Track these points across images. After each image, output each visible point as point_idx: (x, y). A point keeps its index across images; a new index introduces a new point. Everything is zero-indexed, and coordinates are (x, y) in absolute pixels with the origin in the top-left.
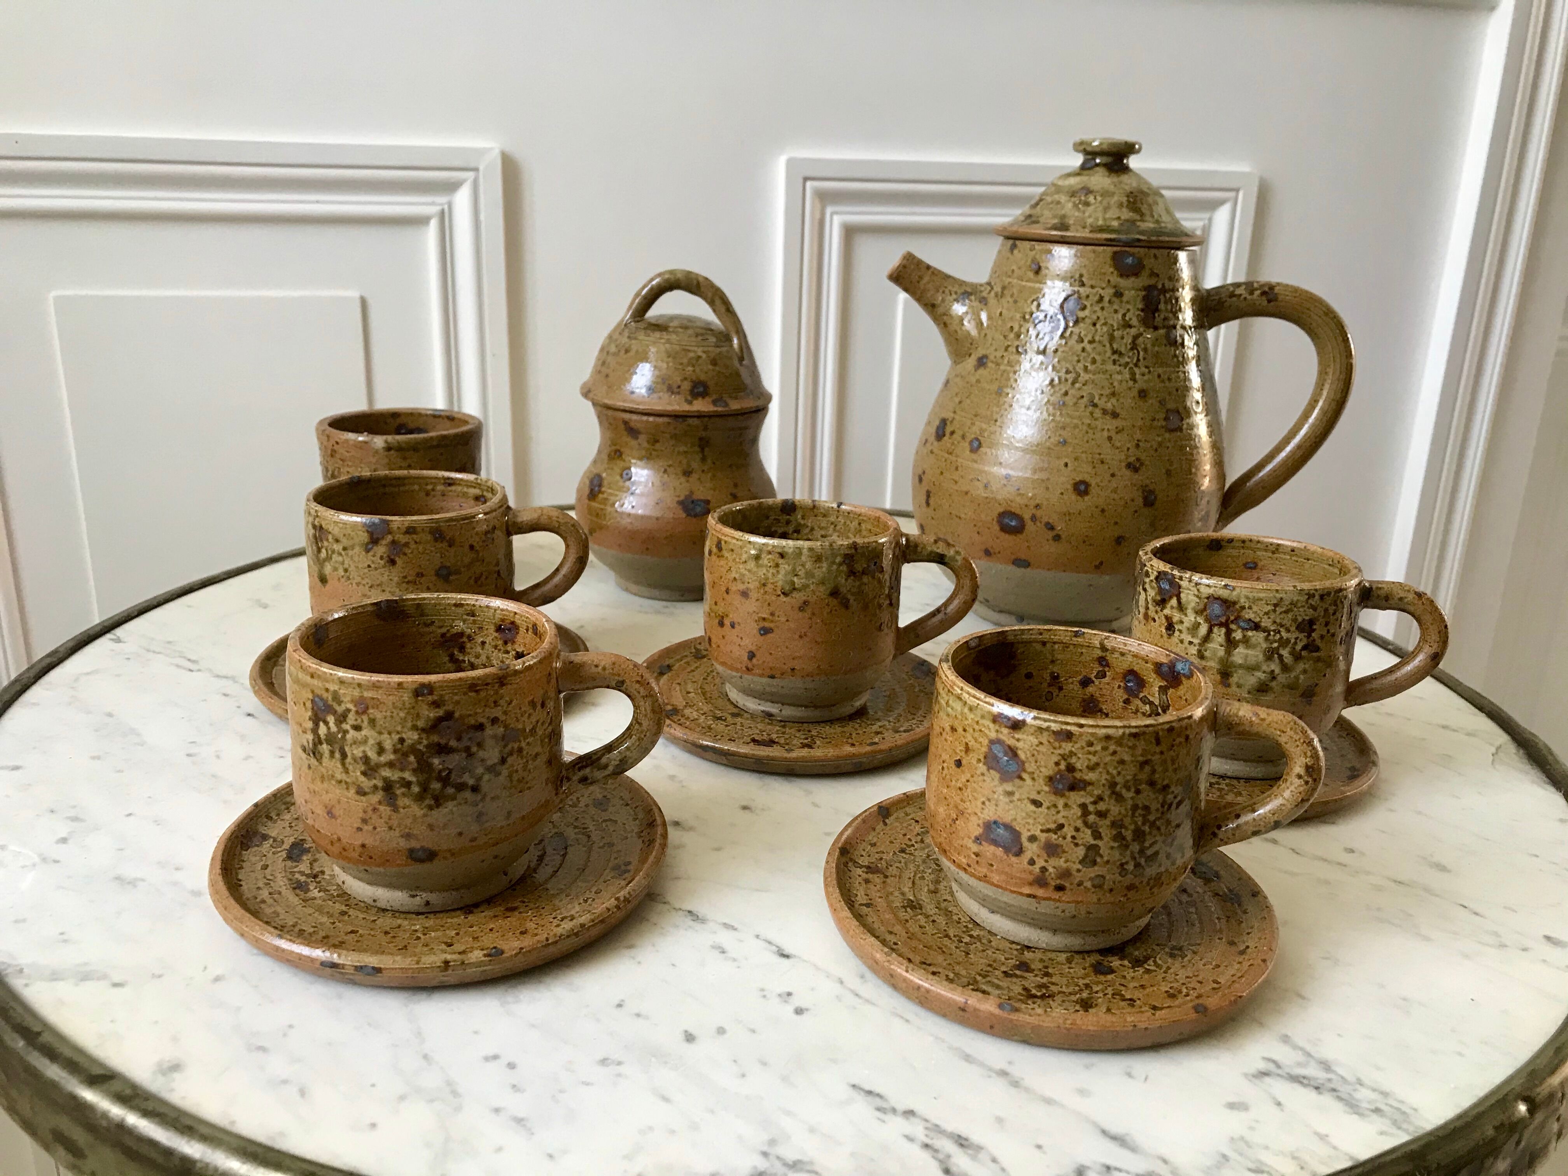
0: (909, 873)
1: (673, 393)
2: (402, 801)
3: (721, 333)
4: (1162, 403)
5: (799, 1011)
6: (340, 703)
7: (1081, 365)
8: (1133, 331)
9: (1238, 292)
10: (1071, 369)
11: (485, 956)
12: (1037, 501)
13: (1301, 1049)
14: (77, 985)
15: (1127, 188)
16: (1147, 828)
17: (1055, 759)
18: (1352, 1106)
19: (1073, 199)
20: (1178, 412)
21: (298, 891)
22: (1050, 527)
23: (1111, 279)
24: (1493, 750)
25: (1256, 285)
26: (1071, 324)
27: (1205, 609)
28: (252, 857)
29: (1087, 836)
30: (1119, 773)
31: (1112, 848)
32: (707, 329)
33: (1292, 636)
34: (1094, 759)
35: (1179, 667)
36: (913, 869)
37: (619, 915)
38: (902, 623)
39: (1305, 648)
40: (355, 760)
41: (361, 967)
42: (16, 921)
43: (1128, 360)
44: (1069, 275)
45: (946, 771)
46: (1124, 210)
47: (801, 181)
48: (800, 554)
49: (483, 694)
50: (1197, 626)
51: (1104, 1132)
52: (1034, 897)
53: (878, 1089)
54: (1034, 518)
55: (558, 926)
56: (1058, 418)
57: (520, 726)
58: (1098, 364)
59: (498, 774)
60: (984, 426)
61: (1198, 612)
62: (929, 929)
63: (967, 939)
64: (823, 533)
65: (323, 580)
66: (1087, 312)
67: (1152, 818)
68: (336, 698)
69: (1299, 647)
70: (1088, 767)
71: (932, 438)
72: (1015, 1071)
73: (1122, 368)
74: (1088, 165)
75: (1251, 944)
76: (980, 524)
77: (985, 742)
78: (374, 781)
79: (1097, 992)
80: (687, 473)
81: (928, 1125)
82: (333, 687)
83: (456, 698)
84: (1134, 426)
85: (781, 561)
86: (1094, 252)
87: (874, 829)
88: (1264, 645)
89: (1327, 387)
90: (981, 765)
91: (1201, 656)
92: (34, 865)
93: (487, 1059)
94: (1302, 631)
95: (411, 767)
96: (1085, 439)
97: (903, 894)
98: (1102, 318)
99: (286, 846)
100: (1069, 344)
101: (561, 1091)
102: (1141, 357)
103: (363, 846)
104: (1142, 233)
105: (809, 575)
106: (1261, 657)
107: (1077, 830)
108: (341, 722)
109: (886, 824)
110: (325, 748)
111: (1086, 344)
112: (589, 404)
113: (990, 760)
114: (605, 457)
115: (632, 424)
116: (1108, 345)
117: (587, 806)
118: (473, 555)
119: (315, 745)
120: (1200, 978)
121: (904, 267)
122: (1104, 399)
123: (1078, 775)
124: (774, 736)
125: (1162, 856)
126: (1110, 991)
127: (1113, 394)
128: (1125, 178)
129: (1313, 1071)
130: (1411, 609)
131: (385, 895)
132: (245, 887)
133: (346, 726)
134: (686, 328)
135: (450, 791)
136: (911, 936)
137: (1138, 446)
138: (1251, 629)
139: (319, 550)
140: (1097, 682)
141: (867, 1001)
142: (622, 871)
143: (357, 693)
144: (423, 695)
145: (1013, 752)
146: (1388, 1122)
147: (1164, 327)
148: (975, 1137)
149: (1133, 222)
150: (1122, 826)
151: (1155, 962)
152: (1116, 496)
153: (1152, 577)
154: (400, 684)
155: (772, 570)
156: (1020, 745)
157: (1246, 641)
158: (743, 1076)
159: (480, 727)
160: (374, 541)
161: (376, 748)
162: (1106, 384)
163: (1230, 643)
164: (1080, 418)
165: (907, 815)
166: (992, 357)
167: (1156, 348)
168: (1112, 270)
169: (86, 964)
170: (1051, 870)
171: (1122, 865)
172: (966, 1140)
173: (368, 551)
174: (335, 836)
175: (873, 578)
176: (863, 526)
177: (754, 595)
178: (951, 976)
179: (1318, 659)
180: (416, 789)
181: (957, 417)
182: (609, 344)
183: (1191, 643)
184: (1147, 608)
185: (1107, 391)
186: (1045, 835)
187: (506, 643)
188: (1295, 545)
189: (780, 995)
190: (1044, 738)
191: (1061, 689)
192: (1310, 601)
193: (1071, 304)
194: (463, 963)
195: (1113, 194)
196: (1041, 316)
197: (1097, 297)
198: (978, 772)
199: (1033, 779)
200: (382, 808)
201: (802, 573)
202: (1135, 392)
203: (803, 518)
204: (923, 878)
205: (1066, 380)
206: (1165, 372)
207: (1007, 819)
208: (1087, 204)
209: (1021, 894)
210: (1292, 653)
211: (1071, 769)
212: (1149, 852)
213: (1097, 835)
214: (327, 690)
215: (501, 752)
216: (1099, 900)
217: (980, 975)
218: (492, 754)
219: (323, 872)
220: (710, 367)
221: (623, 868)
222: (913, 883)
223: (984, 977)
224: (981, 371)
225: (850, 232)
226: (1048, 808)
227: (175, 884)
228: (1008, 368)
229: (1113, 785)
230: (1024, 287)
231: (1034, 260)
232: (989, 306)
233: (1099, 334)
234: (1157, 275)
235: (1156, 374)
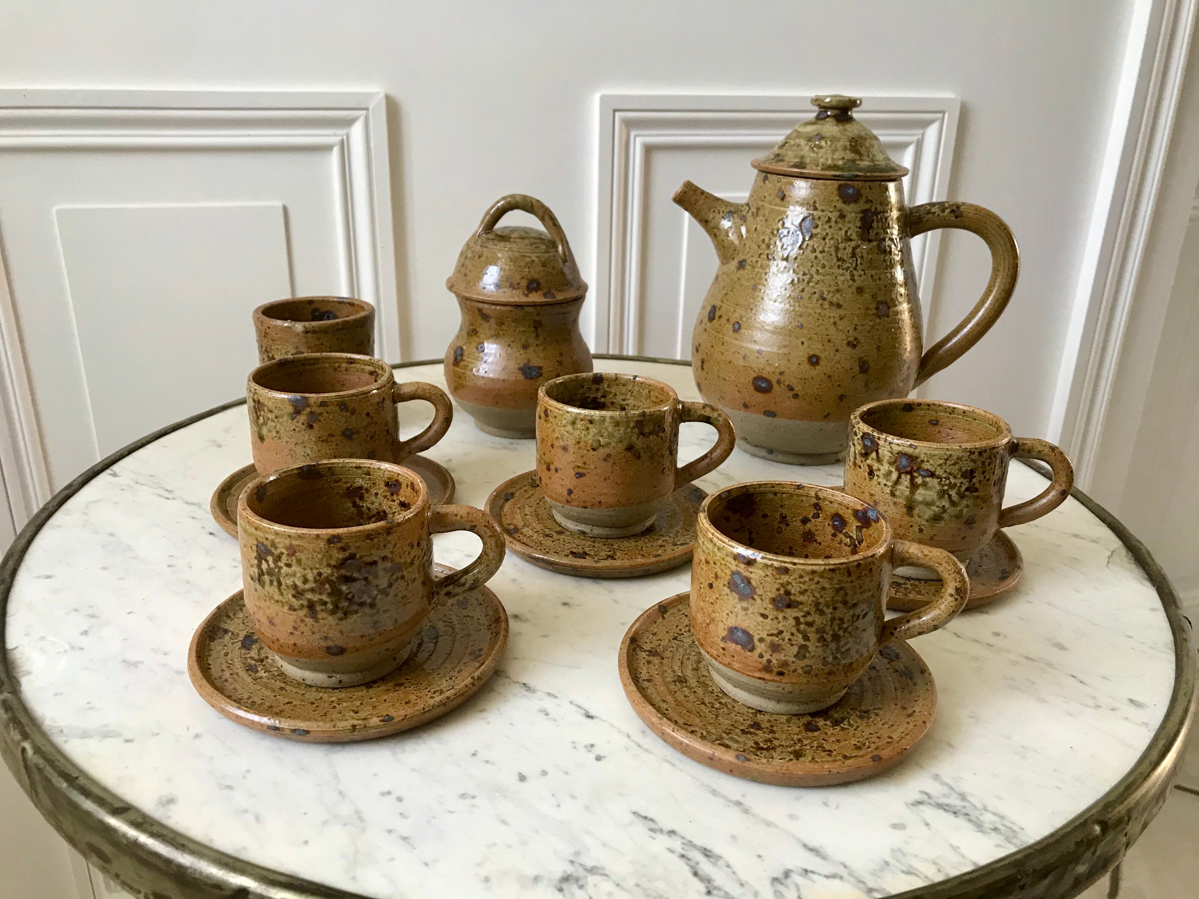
0: (679, 656)
1: (514, 288)
2: (321, 615)
3: (550, 241)
4: (874, 297)
5: (599, 758)
6: (276, 548)
7: (814, 269)
8: (853, 244)
9: (933, 210)
10: (807, 272)
11: (381, 721)
12: (782, 370)
13: (947, 784)
14: (100, 741)
15: (850, 134)
16: (841, 633)
17: (777, 586)
18: (979, 826)
19: (810, 143)
20: (886, 303)
21: (250, 672)
22: (791, 389)
23: (837, 205)
24: (1110, 554)
25: (946, 205)
26: (807, 239)
27: (895, 462)
28: (217, 646)
29: (799, 639)
30: (821, 596)
31: (817, 647)
32: (540, 238)
33: (958, 482)
34: (804, 587)
35: (870, 514)
36: (682, 652)
37: (475, 688)
38: (680, 465)
39: (967, 489)
40: (288, 587)
41: (295, 730)
42: (56, 694)
43: (849, 265)
44: (806, 202)
45: (702, 590)
46: (848, 152)
47: (611, 113)
48: (604, 420)
49: (376, 541)
50: (890, 473)
51: (805, 846)
52: (763, 679)
53: (651, 815)
54: (779, 382)
55: (432, 697)
56: (797, 309)
57: (403, 561)
58: (827, 269)
59: (387, 595)
60: (743, 313)
61: (891, 464)
62: (692, 697)
63: (717, 705)
64: (623, 397)
65: (262, 438)
66: (818, 230)
67: (845, 626)
68: (273, 544)
69: (963, 489)
70: (799, 592)
71: (706, 320)
72: (746, 802)
73: (844, 271)
74: (822, 116)
75: (917, 709)
76: (740, 385)
77: (729, 573)
78: (301, 602)
79: (806, 745)
80: (525, 347)
81: (685, 841)
82: (271, 537)
83: (357, 544)
84: (852, 314)
85: (590, 426)
86: (824, 184)
87: (655, 622)
88: (938, 488)
89: (999, 280)
90: (726, 588)
91: (893, 494)
92: (66, 651)
93: (383, 794)
94: (966, 478)
95: (326, 592)
96: (817, 324)
97: (674, 671)
98: (830, 234)
99: (241, 638)
100: (806, 253)
101: (434, 817)
102: (859, 263)
103: (295, 645)
104: (859, 170)
105: (610, 435)
106: (935, 497)
107: (792, 634)
108: (277, 561)
109: (664, 618)
110: (266, 578)
111: (817, 253)
112: (453, 295)
113: (732, 586)
114: (464, 333)
115: (485, 311)
116: (834, 254)
117: (452, 605)
118: (368, 420)
119: (259, 575)
120: (879, 735)
121: (685, 193)
122: (830, 295)
123: (792, 597)
124: (587, 550)
125: (853, 652)
126: (815, 744)
127: (838, 291)
128: (848, 127)
129: (954, 801)
130: (1047, 459)
131: (309, 676)
132: (213, 671)
133: (281, 564)
134: (523, 238)
135: (355, 607)
136: (678, 703)
137: (855, 329)
138: (929, 477)
139: (258, 418)
140: (813, 520)
141: (646, 750)
142: (477, 655)
143: (287, 542)
144: (333, 543)
145: (748, 581)
146: (1002, 838)
147: (876, 240)
148: (717, 849)
149: (853, 161)
150: (824, 632)
151: (849, 722)
152: (839, 366)
153: (859, 436)
154: (318, 536)
155: (584, 432)
156: (752, 576)
157: (925, 484)
158: (559, 806)
159: (375, 563)
160: (297, 412)
161: (302, 579)
162: (833, 283)
163: (914, 486)
164: (813, 308)
165: (679, 611)
166: (749, 262)
167: (870, 256)
168: (837, 198)
169: (106, 726)
170: (774, 661)
171: (824, 658)
172: (710, 851)
173: (293, 419)
174: (275, 638)
175: (657, 436)
176: (652, 393)
177: (572, 449)
178: (705, 733)
179: (978, 497)
180: (330, 606)
181: (724, 305)
182: (467, 250)
183: (885, 485)
184: (855, 458)
185: (833, 289)
186: (770, 638)
187: (392, 494)
188: (966, 408)
189: (586, 746)
190: (769, 572)
191: (787, 525)
192: (972, 456)
193: (807, 223)
194: (365, 726)
195: (839, 140)
196: (785, 232)
197: (827, 218)
198: (724, 593)
199: (762, 599)
200: (307, 620)
201: (605, 434)
202: (854, 289)
203: (609, 386)
204: (689, 659)
205: (803, 280)
206: (877, 274)
207: (744, 625)
208: (820, 147)
209: (754, 677)
210: (958, 493)
211: (788, 593)
212: (843, 650)
213: (806, 638)
214: (267, 539)
215: (389, 580)
216: (808, 681)
217: (725, 732)
218: (383, 582)
219: (267, 657)
220: (541, 268)
221: (477, 653)
222: (682, 663)
223: (728, 734)
224: (741, 272)
225: (649, 150)
226: (772, 620)
227: (165, 665)
228: (761, 270)
229: (817, 604)
230: (773, 209)
231: (780, 190)
232: (748, 222)
233: (828, 245)
234: (872, 202)
235: (870, 275)
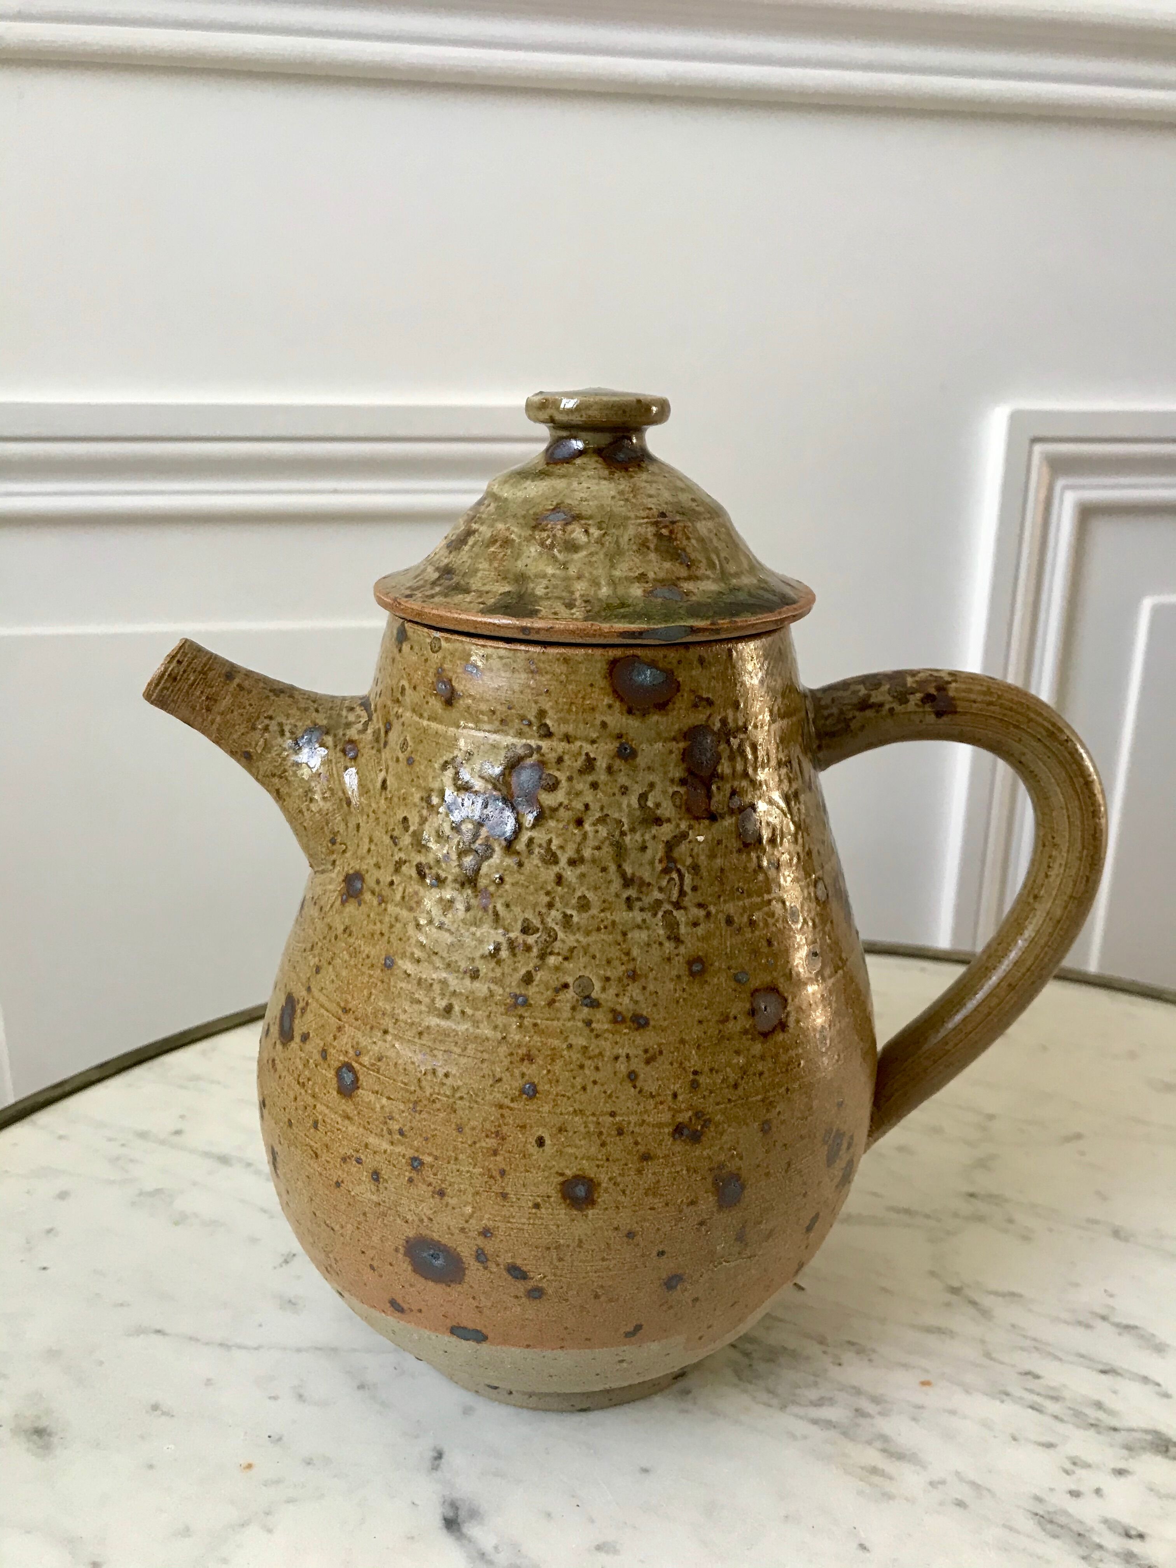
4: (739, 978)
7: (555, 914)
8: (666, 831)
9: (876, 696)
10: (536, 922)
12: (488, 1224)
15: (651, 503)
20: (772, 988)
22: (516, 1272)
23: (608, 719)
25: (909, 679)
26: (529, 819)
43: (657, 895)
44: (513, 713)
46: (652, 556)
56: (515, 1036)
58: (594, 911)
60: (364, 1042)
66: (560, 796)
71: (277, 1028)
73: (647, 915)
74: (561, 453)
76: (371, 1253)
84: (682, 1041)
86: (566, 661)
96: (579, 1082)
98: (595, 807)
100: (528, 865)
102: (687, 888)
111: (563, 867)
116: (613, 868)
121: (173, 678)
122: (612, 991)
127: (633, 976)
128: (637, 481)
137: (694, 1085)
147: (732, 812)
149: (669, 584)
152: (657, 1200)
162: (614, 952)
164: (562, 1034)
166: (370, 881)
167: (719, 862)
168: (607, 701)
181: (313, 1005)
185: (617, 970)
193: (523, 776)
195: (622, 522)
196: (462, 801)
197: (580, 762)
202: (679, 967)
205: (528, 949)
206: (741, 909)
208: (570, 546)
224: (351, 908)
228: (404, 913)
230: (425, 730)
231: (440, 673)
232: (362, 760)
233: (591, 842)
234: (710, 703)
235: (722, 917)
